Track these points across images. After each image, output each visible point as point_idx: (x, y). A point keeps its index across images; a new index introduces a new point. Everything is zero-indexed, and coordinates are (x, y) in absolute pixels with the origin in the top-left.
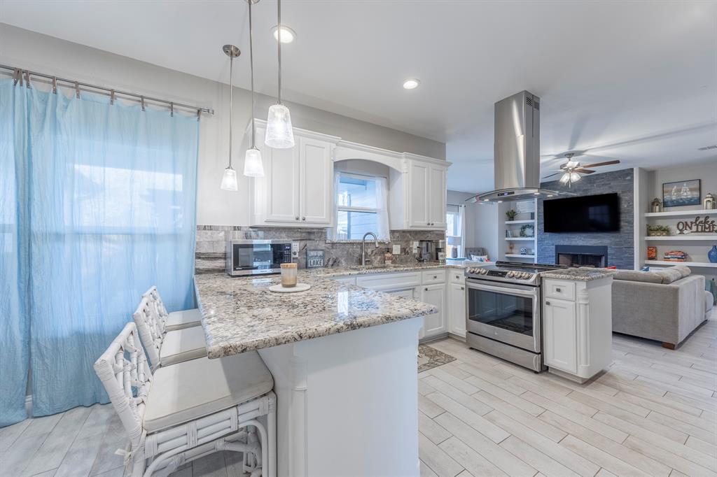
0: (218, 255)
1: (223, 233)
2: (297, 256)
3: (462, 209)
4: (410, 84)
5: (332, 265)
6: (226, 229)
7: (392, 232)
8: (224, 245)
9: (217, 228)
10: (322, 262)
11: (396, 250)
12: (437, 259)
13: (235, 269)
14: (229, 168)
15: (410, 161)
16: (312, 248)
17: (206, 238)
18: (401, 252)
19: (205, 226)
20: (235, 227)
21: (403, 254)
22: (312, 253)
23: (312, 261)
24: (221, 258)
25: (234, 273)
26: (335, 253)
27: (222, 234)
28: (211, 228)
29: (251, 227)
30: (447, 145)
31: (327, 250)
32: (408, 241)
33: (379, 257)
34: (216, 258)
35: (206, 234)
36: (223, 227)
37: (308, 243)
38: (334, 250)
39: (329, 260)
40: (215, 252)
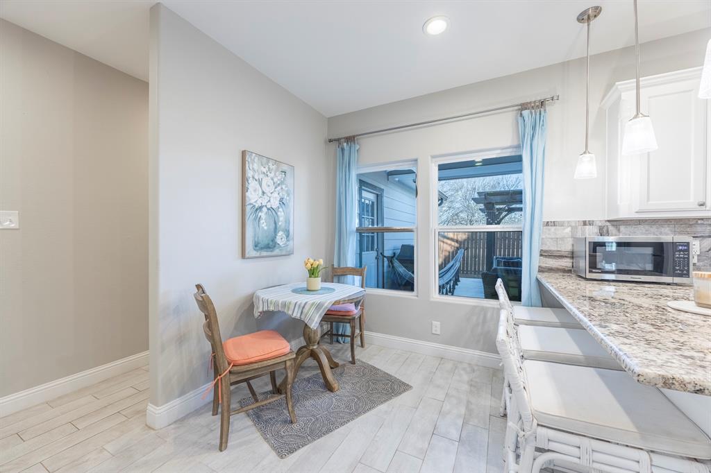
0: (563, 254)
6: (573, 224)
8: (571, 243)
9: (562, 224)
13: (590, 272)
14: (585, 153)
17: (549, 234)
19: (548, 222)
20: (585, 222)
24: (566, 257)
25: (589, 276)
27: (569, 229)
28: (554, 224)
29: (609, 221)
34: (562, 257)
35: (549, 230)
36: (568, 222)
40: (559, 249)
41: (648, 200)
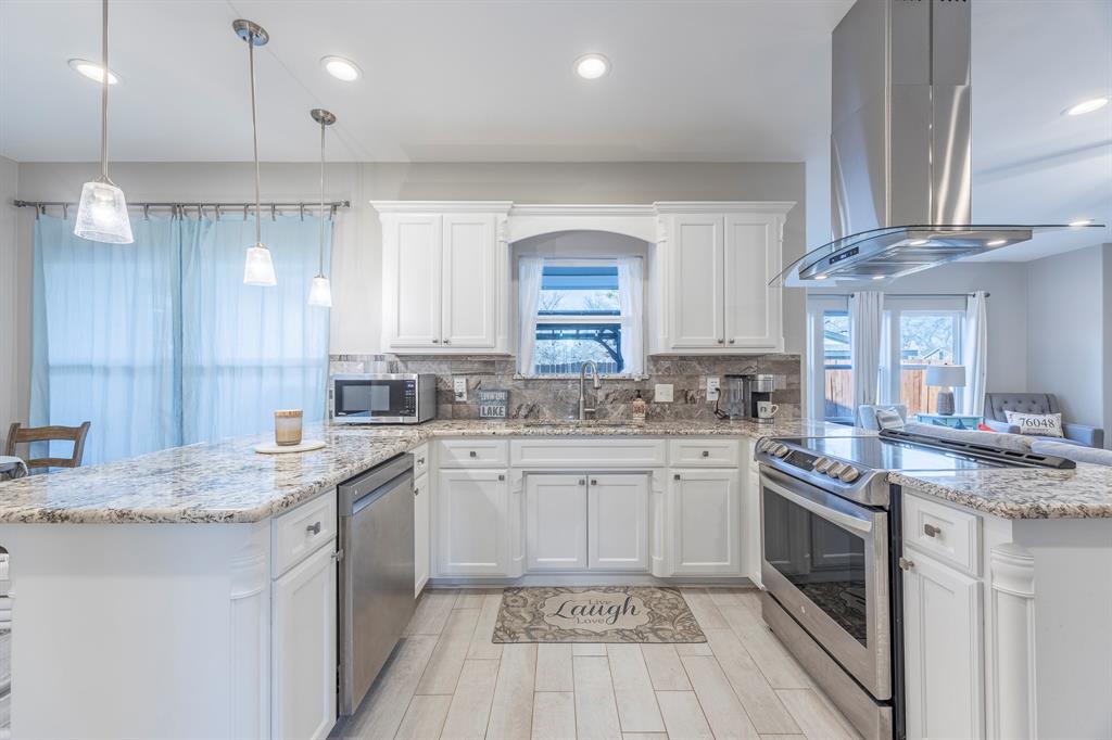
1: (362, 364)
2: (464, 398)
3: (976, 303)
4: (592, 68)
5: (526, 417)
6: (366, 359)
7: (655, 359)
9: (355, 358)
10: (504, 410)
11: (664, 393)
12: (755, 415)
14: (319, 276)
15: (672, 218)
16: (490, 387)
17: (343, 371)
18: (676, 399)
19: (341, 356)
20: (376, 356)
21: (682, 401)
22: (487, 396)
23: (486, 408)
25: (335, 419)
26: (530, 397)
27: (360, 366)
28: (347, 358)
29: (397, 356)
30: (808, 165)
31: (517, 390)
32: (694, 377)
33: (623, 407)
35: (342, 365)
36: (362, 356)
37: (484, 380)
38: (529, 392)
39: (519, 408)
41: (398, 335)
